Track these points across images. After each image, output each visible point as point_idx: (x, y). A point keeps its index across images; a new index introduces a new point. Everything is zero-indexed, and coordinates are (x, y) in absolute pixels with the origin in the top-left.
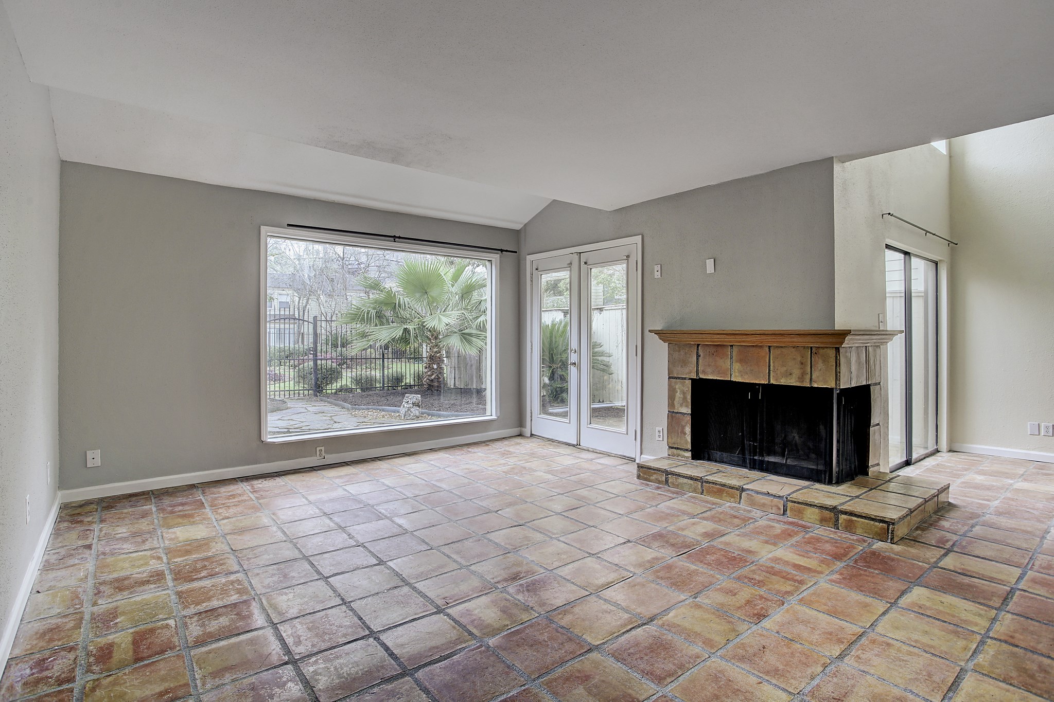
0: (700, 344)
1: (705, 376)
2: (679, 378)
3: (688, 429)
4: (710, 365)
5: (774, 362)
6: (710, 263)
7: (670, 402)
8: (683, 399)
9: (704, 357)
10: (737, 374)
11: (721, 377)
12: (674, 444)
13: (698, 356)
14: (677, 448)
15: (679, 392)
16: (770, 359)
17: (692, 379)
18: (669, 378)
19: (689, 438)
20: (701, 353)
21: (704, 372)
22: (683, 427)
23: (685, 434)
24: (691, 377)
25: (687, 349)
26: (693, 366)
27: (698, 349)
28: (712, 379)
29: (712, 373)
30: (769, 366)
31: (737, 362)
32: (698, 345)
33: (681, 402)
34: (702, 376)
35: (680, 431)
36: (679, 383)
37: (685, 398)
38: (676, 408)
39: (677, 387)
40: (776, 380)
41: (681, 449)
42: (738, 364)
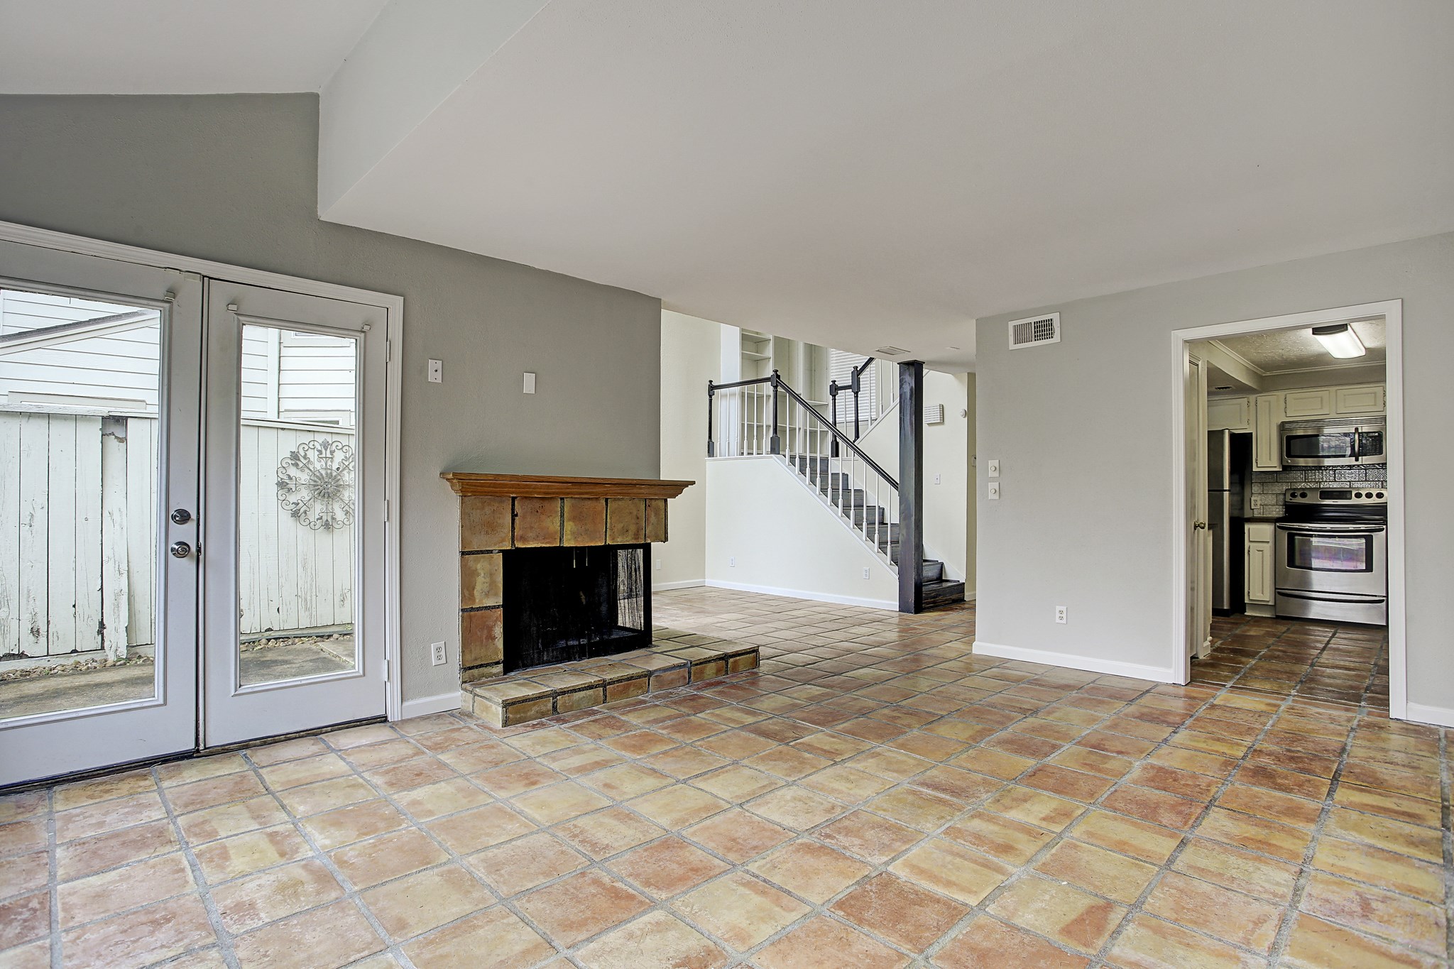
0: (516, 498)
1: (524, 544)
2: (482, 552)
3: (499, 631)
4: (533, 528)
5: (611, 518)
6: (529, 380)
7: (467, 593)
8: (490, 585)
9: (524, 517)
10: (569, 537)
11: (546, 543)
12: (476, 659)
13: (514, 516)
14: (481, 666)
15: (483, 575)
16: (606, 515)
17: (504, 552)
18: (463, 553)
19: (500, 644)
20: (518, 509)
21: (523, 539)
22: (490, 629)
23: (494, 638)
24: (503, 548)
25: (497, 505)
26: (506, 531)
27: (513, 505)
28: (535, 548)
29: (536, 539)
30: (606, 524)
31: (569, 520)
32: (514, 499)
33: (488, 589)
34: (519, 545)
35: (484, 636)
36: (482, 560)
37: (492, 583)
38: (477, 601)
39: (479, 566)
40: (613, 539)
41: (487, 665)
42: (571, 523)
